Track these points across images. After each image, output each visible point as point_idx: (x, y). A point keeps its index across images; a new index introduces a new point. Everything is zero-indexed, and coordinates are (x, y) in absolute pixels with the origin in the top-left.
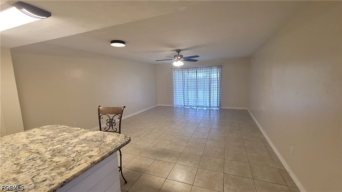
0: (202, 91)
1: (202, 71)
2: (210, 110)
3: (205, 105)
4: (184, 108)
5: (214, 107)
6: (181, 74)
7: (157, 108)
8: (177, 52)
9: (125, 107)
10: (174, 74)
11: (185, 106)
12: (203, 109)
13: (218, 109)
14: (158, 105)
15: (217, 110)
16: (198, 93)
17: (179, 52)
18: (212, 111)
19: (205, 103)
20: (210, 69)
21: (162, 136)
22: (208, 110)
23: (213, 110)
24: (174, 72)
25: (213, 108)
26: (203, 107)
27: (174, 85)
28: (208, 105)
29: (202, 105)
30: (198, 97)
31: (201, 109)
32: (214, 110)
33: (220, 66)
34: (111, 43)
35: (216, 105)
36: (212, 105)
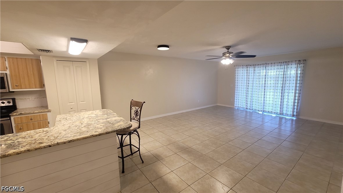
0: (272, 94)
1: (273, 68)
2: (281, 119)
3: (274, 111)
4: (246, 112)
5: (288, 115)
6: (246, 72)
7: (216, 108)
8: (226, 49)
9: (144, 102)
10: (237, 72)
11: (247, 108)
12: (272, 116)
13: (294, 118)
14: (218, 104)
15: (292, 120)
16: (265, 96)
17: (228, 49)
18: (283, 120)
19: (274, 109)
20: (286, 66)
21: (198, 135)
22: (279, 118)
23: (285, 118)
24: (237, 69)
25: (286, 116)
26: (271, 113)
27: (236, 84)
28: (279, 112)
29: (270, 110)
30: (265, 100)
31: (268, 115)
32: (287, 119)
33: (302, 61)
34: (158, 47)
35: (290, 112)
36: (284, 112)
